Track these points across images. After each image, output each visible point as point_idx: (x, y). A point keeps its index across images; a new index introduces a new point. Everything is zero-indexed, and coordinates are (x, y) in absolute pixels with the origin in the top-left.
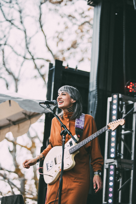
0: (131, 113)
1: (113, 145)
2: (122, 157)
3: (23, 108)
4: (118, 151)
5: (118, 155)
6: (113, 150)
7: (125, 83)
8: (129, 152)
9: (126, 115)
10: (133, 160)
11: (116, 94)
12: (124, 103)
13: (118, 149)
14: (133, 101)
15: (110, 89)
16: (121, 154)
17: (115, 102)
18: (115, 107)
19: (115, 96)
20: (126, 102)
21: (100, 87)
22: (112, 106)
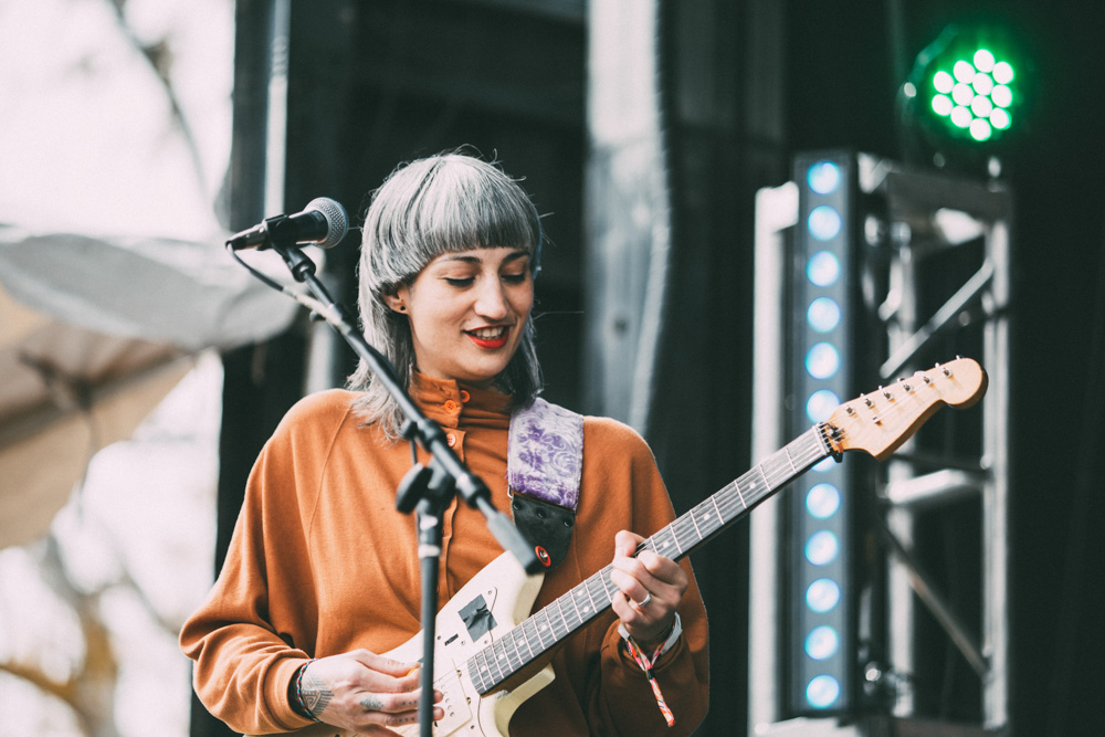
0: (965, 320)
1: (823, 596)
2: (903, 707)
3: (32, 303)
4: (864, 646)
5: (868, 689)
6: (823, 644)
7: (899, 64)
8: (960, 657)
9: (923, 336)
10: (999, 730)
11: (836, 161)
12: (902, 232)
13: (865, 631)
14: (975, 214)
15: (768, 119)
16: (891, 678)
17: (827, 224)
18: (826, 270)
19: (826, 177)
20: (921, 223)
21: (689, 109)
22: (796, 260)
